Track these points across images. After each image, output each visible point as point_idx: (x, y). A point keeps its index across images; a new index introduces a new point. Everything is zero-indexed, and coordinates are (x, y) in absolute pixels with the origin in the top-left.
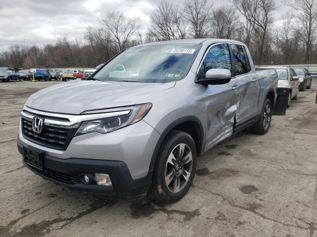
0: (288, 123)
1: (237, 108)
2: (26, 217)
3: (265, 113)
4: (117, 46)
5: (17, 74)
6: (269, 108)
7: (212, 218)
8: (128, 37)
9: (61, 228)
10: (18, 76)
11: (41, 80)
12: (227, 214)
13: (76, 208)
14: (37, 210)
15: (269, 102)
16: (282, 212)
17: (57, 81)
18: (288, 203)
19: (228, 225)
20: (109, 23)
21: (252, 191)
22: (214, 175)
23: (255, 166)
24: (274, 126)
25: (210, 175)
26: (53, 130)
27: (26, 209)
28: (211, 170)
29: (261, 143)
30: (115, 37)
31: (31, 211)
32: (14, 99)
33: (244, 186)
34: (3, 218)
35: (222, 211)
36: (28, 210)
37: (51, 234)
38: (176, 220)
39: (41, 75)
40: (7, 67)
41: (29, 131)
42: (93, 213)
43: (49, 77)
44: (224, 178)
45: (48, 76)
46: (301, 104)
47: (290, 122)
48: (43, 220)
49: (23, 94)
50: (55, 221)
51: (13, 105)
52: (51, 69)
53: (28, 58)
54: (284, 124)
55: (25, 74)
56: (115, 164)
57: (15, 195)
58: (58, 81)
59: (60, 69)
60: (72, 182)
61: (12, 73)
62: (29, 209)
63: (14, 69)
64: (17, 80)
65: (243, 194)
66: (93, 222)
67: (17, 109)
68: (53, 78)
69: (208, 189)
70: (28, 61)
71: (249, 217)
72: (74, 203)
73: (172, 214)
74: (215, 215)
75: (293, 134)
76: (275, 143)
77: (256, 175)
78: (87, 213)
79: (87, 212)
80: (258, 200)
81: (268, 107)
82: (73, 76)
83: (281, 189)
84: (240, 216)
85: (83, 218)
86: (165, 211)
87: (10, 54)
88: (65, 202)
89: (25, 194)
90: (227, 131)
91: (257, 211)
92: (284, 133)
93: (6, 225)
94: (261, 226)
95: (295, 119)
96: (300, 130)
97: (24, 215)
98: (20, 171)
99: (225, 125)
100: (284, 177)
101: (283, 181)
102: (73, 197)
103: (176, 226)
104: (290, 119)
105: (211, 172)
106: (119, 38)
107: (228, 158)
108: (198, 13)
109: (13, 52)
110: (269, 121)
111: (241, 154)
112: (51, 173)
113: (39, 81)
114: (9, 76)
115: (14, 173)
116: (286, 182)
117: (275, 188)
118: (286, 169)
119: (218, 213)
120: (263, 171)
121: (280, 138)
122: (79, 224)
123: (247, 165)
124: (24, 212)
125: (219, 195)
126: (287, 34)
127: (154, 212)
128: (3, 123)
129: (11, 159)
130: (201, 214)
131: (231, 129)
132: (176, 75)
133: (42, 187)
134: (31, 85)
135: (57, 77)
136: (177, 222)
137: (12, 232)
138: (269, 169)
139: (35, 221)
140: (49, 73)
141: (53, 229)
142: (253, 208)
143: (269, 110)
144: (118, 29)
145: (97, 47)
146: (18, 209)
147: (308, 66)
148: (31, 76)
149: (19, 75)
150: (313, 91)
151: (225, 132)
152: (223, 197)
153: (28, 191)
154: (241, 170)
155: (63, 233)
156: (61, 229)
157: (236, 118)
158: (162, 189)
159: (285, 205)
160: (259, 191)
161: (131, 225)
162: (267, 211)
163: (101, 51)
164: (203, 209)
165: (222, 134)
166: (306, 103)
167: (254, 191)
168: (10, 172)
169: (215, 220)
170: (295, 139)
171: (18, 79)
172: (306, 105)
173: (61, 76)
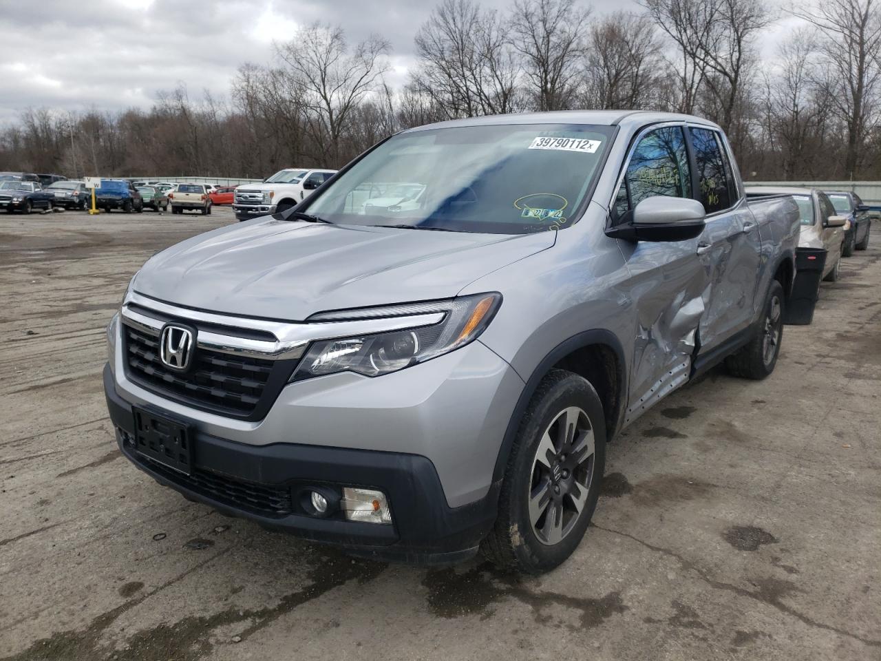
0: (825, 350)
1: (705, 305)
2: (138, 606)
3: (768, 321)
4: (323, 119)
5: (47, 191)
6: (778, 306)
7: (660, 621)
8: (354, 94)
9: (240, 639)
10: (51, 198)
11: (112, 210)
12: (702, 608)
13: (271, 582)
14: (165, 585)
15: (777, 289)
16: (854, 605)
17: (158, 213)
18: (867, 581)
19: (711, 642)
20: (303, 56)
21: (759, 542)
22: (642, 493)
23: (755, 471)
24: (787, 355)
25: (634, 493)
26: (223, 363)
27: (134, 583)
28: (633, 481)
29: (758, 404)
30: (319, 95)
31: (148, 588)
32: (48, 263)
33: (734, 527)
34: (72, 607)
35: (685, 601)
36: (141, 585)
37: (214, 657)
38: (561, 622)
39: (114, 197)
40: (20, 171)
41: (147, 362)
42: (322, 598)
43: (137, 201)
44: (674, 503)
45: (132, 200)
46: (848, 292)
47: (829, 345)
48: (185, 616)
49: (71, 250)
50: (218, 620)
51: (47, 279)
52: (139, 180)
53: (75, 147)
54: (814, 351)
55: (70, 193)
56: (403, 464)
57: (95, 541)
58: (160, 214)
59: (163, 180)
60: (274, 511)
61: (36, 188)
62: (140, 581)
63: (40, 176)
64: (47, 209)
65: (737, 551)
66: (326, 625)
67: (62, 293)
68: (146, 205)
69: (634, 535)
70: (73, 155)
71: (767, 619)
72: (264, 568)
73: (547, 606)
74: (667, 611)
75: (844, 381)
76: (799, 403)
77: (763, 498)
78: (307, 599)
79: (304, 593)
80: (782, 569)
81: (776, 303)
82: (203, 202)
83: (841, 539)
84: (738, 614)
85: (298, 613)
86: (526, 596)
87: (25, 135)
88: (238, 564)
89: (124, 540)
90: (675, 370)
91: (787, 601)
92: (817, 377)
93: (84, 629)
94: (805, 647)
95: (842, 337)
96: (862, 369)
97: (129, 599)
98: (98, 471)
99: (671, 353)
100: (843, 503)
101: (842, 516)
102: (258, 549)
103: (564, 641)
104: (830, 335)
105: (634, 485)
106: (328, 97)
107: (676, 446)
108: (550, 33)
109: (35, 130)
110: (775, 340)
111: (709, 435)
112: (209, 482)
113: (108, 211)
114: (25, 198)
115: (85, 477)
116: (851, 520)
117: (822, 535)
118: (844, 481)
119: (675, 604)
120: (779, 486)
121: (810, 390)
122: (289, 629)
123: (732, 466)
124: (129, 589)
125: (668, 552)
126: (795, 95)
127: (494, 599)
128: (30, 332)
129: (67, 435)
130: (627, 608)
131: (686, 365)
132: (551, 214)
133: (168, 520)
134: (89, 223)
135: (158, 202)
136: (564, 629)
137: (104, 650)
138: (795, 480)
139: (164, 618)
140: (136, 191)
141: (218, 642)
142: (772, 592)
143: (776, 311)
144: (327, 72)
145: (268, 120)
146: (112, 583)
147: (854, 186)
148: (86, 198)
149: (53, 196)
150: (873, 258)
151: (672, 374)
152: (680, 558)
153: (131, 531)
154: (718, 482)
155: (249, 655)
156: (240, 643)
157: (701, 333)
158: (522, 535)
159: (860, 587)
160: (778, 542)
161: (437, 636)
162: (813, 601)
163: (277, 132)
164: (632, 592)
165: (663, 379)
166: (863, 292)
167: (763, 543)
168: (70, 472)
169: (669, 624)
170: (853, 394)
171: (50, 206)
172: (862, 298)
173: (168, 200)
